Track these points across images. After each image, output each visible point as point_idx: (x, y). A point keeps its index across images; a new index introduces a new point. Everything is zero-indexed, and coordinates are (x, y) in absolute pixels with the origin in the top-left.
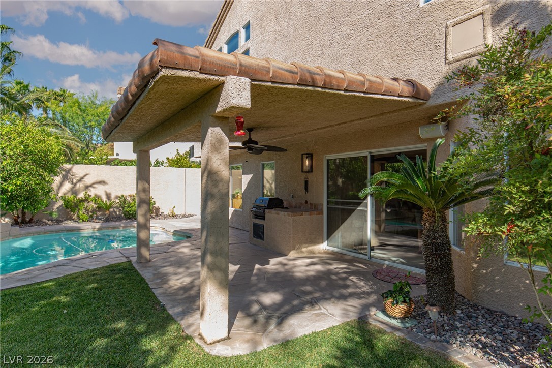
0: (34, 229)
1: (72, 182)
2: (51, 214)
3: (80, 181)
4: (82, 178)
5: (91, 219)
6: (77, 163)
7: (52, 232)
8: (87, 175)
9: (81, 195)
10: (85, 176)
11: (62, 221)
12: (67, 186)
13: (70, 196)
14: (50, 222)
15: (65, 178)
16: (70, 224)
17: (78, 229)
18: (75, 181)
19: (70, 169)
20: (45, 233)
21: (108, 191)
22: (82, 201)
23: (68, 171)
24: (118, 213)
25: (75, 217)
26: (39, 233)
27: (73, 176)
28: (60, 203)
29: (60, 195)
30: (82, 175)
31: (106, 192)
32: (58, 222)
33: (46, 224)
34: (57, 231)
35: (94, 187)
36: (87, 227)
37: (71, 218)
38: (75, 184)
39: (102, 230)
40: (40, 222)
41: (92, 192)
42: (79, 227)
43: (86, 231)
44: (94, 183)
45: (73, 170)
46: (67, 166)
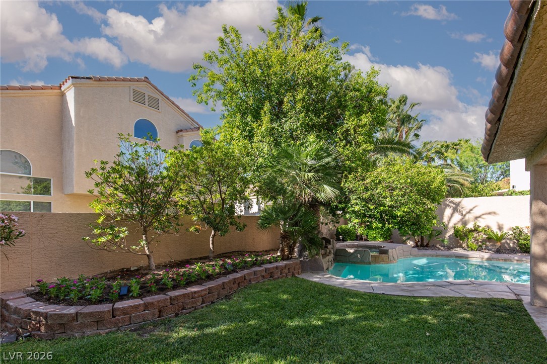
0: (429, 252)
1: (462, 214)
2: (443, 241)
3: (469, 212)
4: (471, 210)
5: (480, 249)
6: (467, 196)
7: (443, 256)
8: (476, 206)
9: (470, 226)
10: (474, 208)
11: (452, 248)
12: (457, 217)
13: (460, 226)
14: (442, 248)
15: (455, 210)
16: (460, 251)
17: (467, 257)
18: (464, 213)
19: (460, 202)
20: (437, 256)
21: (501, 223)
22: (471, 231)
23: (458, 204)
24: (511, 245)
25: (464, 245)
26: (432, 256)
27: (462, 208)
28: (451, 232)
29: (451, 225)
30: (471, 208)
31: (498, 223)
32: (449, 248)
33: (439, 249)
34: (447, 256)
35: (483, 218)
36: (475, 256)
37: (461, 246)
38: (465, 215)
39: (491, 260)
40: (434, 247)
41: (482, 223)
42: (468, 255)
43: (474, 260)
44: (483, 215)
45: (463, 203)
46: (457, 200)
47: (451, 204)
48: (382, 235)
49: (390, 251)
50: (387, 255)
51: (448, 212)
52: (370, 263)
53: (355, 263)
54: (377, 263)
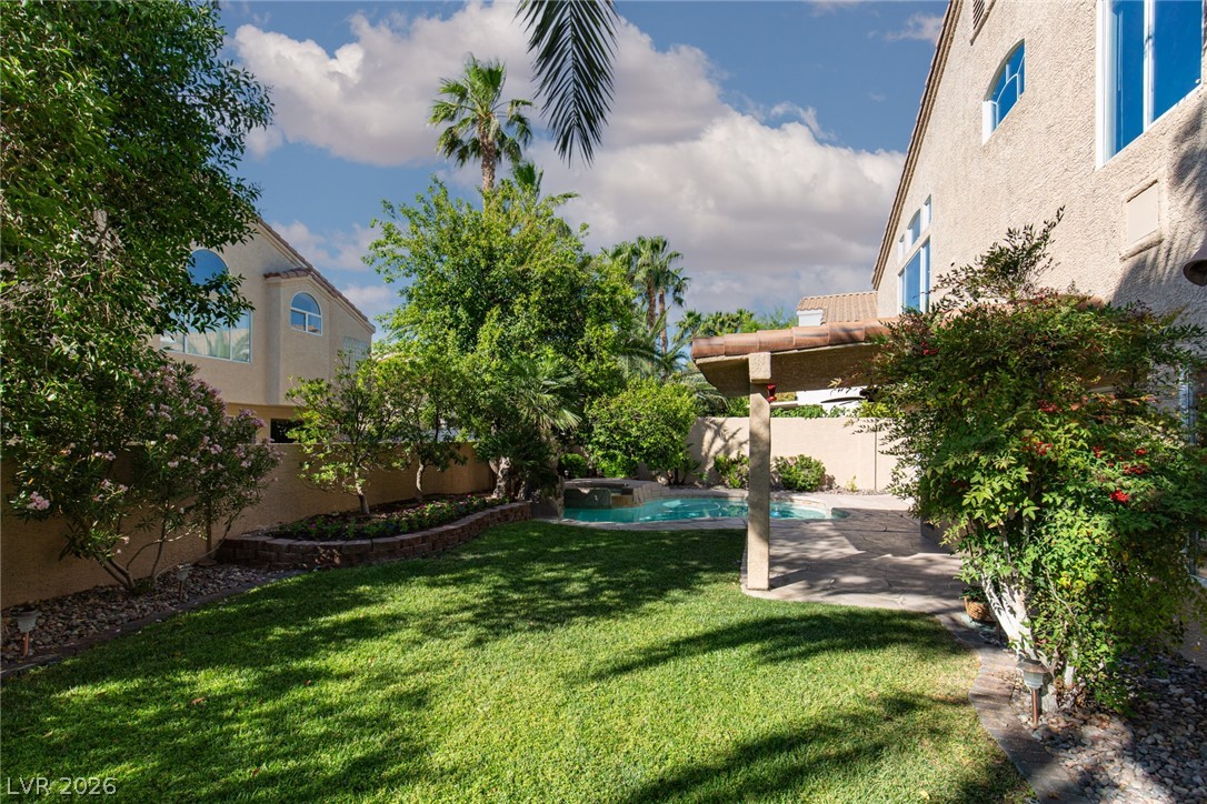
0: (684, 491)
2: (701, 476)
3: (732, 437)
4: (735, 434)
5: (742, 487)
6: (733, 415)
9: (733, 456)
10: (738, 430)
11: (712, 486)
12: (719, 443)
13: (721, 456)
14: (701, 486)
15: (717, 433)
16: (720, 489)
17: (726, 497)
18: (727, 437)
19: (723, 423)
20: (693, 496)
22: (735, 462)
23: (720, 426)
24: (777, 480)
25: (727, 482)
28: (711, 465)
29: (712, 453)
30: (734, 430)
32: (709, 486)
33: (697, 487)
34: (705, 496)
37: (723, 483)
38: (728, 441)
40: (691, 485)
45: (726, 424)
46: (719, 419)
47: (712, 425)
48: (624, 468)
49: (635, 490)
50: (630, 496)
51: (709, 435)
52: (610, 507)
53: (590, 507)
54: (618, 506)
